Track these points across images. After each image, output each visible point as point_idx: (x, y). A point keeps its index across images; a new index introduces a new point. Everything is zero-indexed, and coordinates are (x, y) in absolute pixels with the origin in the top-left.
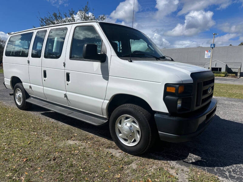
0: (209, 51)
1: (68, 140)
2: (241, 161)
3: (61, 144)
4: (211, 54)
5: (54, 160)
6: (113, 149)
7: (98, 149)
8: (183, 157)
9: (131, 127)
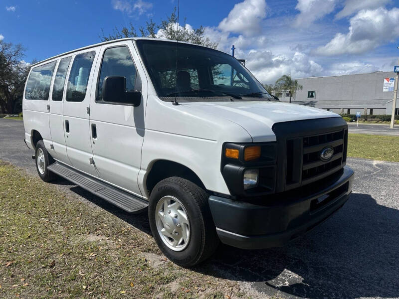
0: (391, 79)
1: (89, 233)
2: (380, 291)
3: (75, 241)
4: (395, 83)
5: (51, 267)
6: (154, 254)
7: (128, 252)
8: (270, 276)
9: (176, 217)
